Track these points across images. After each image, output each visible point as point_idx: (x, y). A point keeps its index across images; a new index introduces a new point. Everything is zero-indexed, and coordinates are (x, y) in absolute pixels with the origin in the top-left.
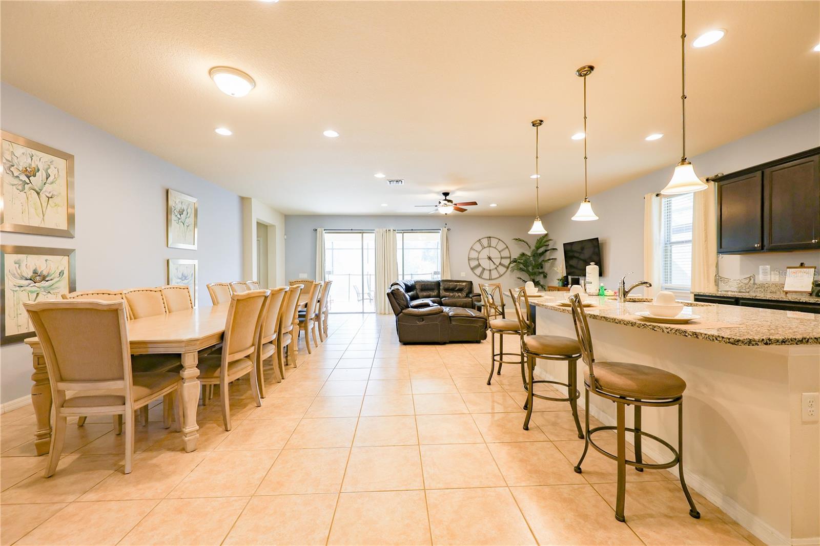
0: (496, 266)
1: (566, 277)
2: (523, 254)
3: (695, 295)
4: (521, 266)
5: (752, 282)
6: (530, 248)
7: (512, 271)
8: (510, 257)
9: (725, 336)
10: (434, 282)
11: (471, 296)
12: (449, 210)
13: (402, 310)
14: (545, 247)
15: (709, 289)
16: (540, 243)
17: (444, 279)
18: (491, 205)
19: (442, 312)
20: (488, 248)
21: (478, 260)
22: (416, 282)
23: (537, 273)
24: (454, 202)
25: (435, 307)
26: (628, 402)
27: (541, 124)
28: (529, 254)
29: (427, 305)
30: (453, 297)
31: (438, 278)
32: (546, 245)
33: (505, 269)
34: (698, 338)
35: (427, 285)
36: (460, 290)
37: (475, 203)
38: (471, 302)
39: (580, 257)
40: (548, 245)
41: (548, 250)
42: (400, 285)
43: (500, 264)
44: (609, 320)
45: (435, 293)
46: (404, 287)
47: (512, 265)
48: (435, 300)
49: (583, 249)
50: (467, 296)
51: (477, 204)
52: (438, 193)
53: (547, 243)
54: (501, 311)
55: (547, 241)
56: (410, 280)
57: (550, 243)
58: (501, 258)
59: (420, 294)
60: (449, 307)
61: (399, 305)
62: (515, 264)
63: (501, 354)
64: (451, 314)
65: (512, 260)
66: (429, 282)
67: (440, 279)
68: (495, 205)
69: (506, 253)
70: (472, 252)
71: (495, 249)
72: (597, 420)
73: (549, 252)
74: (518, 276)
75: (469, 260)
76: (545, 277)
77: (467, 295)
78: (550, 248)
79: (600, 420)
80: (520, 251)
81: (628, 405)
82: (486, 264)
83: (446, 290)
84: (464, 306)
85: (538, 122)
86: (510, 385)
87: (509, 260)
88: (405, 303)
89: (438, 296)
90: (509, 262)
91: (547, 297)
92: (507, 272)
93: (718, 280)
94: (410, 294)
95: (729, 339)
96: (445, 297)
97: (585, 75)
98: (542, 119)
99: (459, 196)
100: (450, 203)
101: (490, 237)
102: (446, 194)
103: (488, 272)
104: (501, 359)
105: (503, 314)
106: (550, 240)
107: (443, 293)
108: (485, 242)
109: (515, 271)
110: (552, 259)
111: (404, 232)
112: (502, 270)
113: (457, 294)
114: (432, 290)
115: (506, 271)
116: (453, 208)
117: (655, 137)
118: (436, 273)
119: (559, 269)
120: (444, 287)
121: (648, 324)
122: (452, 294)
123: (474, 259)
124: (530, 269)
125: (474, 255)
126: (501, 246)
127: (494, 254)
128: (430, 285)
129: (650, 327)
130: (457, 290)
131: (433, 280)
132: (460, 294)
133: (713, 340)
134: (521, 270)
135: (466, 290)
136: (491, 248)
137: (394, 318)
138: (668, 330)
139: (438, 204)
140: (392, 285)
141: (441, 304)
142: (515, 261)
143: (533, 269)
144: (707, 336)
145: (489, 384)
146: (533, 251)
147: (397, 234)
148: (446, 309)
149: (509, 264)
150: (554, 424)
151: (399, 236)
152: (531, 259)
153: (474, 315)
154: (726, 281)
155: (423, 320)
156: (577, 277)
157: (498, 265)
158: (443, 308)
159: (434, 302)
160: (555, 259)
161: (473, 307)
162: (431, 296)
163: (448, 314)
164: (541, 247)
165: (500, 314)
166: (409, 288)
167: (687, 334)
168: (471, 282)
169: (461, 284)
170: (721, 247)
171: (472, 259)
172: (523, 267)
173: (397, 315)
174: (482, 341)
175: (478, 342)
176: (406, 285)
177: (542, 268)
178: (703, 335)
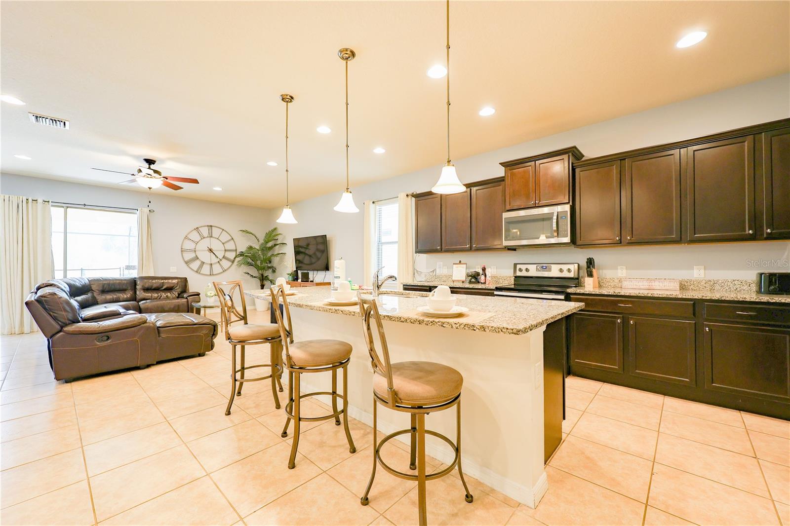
0: (218, 260)
1: (296, 271)
2: (251, 248)
3: (404, 285)
4: (250, 260)
5: (434, 274)
6: (259, 241)
7: (239, 265)
8: (236, 250)
9: (509, 327)
10: (125, 280)
11: (185, 296)
12: (156, 183)
13: (62, 327)
14: (274, 241)
15: (410, 282)
16: (270, 237)
17: (144, 275)
18: (214, 189)
19: (145, 322)
20: (209, 238)
21: (195, 252)
22: (91, 281)
23: (266, 268)
24: (163, 175)
25: (132, 316)
26: (428, 411)
27: (291, 101)
28: (258, 247)
29: (116, 315)
30: (160, 298)
31: (133, 274)
32: (275, 240)
33: (230, 263)
34: (485, 331)
35: (114, 284)
36: (170, 289)
37: (195, 181)
38: (186, 303)
39: (306, 252)
40: (277, 239)
41: (277, 245)
42: (58, 287)
43: (224, 257)
44: (393, 319)
45: (128, 295)
46: (67, 289)
47: (238, 259)
48: (127, 305)
49: (308, 245)
50: (179, 296)
51: (199, 183)
52: (137, 157)
53: (276, 238)
54: (243, 315)
55: (277, 235)
56: (79, 277)
57: (279, 237)
58: (225, 251)
59: (100, 298)
60: (156, 314)
61: (55, 319)
62: (241, 258)
63: (243, 368)
64: (158, 324)
65: (238, 253)
66: (116, 280)
67: (136, 276)
68: (221, 189)
69: (230, 246)
70: (187, 242)
71: (218, 241)
72: (359, 422)
73: (278, 246)
74: (245, 271)
75: (182, 251)
76: (274, 271)
77: (179, 294)
78: (279, 242)
79: (362, 422)
80: (247, 244)
81: (428, 414)
82: (206, 257)
83: (147, 290)
84: (177, 309)
85: (288, 97)
86: (257, 406)
87: (234, 253)
88: (70, 316)
89: (134, 298)
90: (234, 256)
91: (300, 295)
92: (233, 266)
93: (415, 272)
94: (79, 298)
95: (512, 330)
96: (144, 299)
97: (347, 59)
98: (293, 96)
99: (171, 167)
100: (156, 175)
101: (211, 226)
102: (150, 162)
103: (209, 266)
104: (242, 376)
105: (244, 318)
106: (280, 234)
107: (140, 294)
108: (205, 231)
109: (242, 265)
110: (282, 253)
111: (67, 205)
112: (226, 264)
113: (164, 295)
114: (123, 290)
115: (231, 266)
116: (162, 182)
117: (379, 150)
118: (128, 268)
119: (289, 263)
120: (143, 286)
121: (437, 320)
122: (156, 295)
123: (190, 250)
124: (259, 263)
125: (189, 245)
126: (225, 237)
127: (216, 246)
128: (119, 284)
129: (439, 323)
130: (164, 289)
131: (122, 277)
132: (169, 294)
133: (499, 331)
134: (250, 265)
135: (178, 289)
136: (211, 239)
137: (41, 341)
138: (457, 326)
139: (136, 173)
140: (38, 289)
141: (140, 311)
142: (242, 254)
143: (261, 263)
144: (494, 328)
145: (228, 413)
146: (262, 244)
147: (52, 209)
148: (151, 318)
149: (235, 258)
150: (321, 445)
151: (57, 213)
152: (260, 252)
153: (196, 321)
154: (420, 273)
155: (108, 338)
156: (306, 271)
157: (221, 258)
158: (145, 316)
159: (127, 308)
160: (285, 254)
161: (189, 309)
162: (121, 299)
163: (154, 324)
164: (270, 241)
165: (241, 319)
166: (75, 291)
167: (475, 328)
168: (186, 280)
169: (170, 281)
170: (417, 248)
171: (187, 250)
172: (251, 261)
173: (50, 337)
174: (206, 353)
175: (201, 355)
176: (70, 286)
177: (270, 262)
178: (490, 328)
